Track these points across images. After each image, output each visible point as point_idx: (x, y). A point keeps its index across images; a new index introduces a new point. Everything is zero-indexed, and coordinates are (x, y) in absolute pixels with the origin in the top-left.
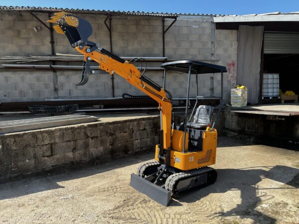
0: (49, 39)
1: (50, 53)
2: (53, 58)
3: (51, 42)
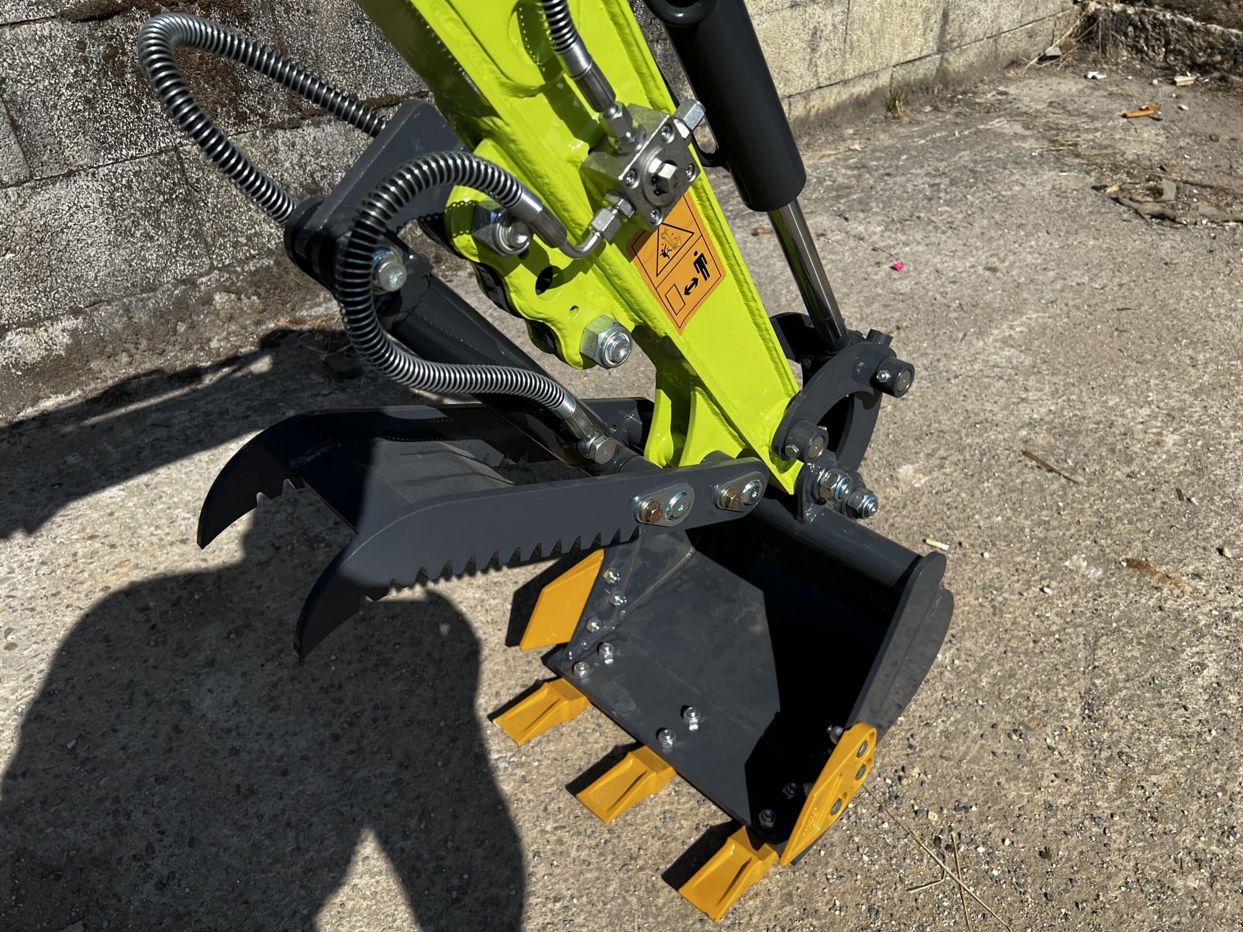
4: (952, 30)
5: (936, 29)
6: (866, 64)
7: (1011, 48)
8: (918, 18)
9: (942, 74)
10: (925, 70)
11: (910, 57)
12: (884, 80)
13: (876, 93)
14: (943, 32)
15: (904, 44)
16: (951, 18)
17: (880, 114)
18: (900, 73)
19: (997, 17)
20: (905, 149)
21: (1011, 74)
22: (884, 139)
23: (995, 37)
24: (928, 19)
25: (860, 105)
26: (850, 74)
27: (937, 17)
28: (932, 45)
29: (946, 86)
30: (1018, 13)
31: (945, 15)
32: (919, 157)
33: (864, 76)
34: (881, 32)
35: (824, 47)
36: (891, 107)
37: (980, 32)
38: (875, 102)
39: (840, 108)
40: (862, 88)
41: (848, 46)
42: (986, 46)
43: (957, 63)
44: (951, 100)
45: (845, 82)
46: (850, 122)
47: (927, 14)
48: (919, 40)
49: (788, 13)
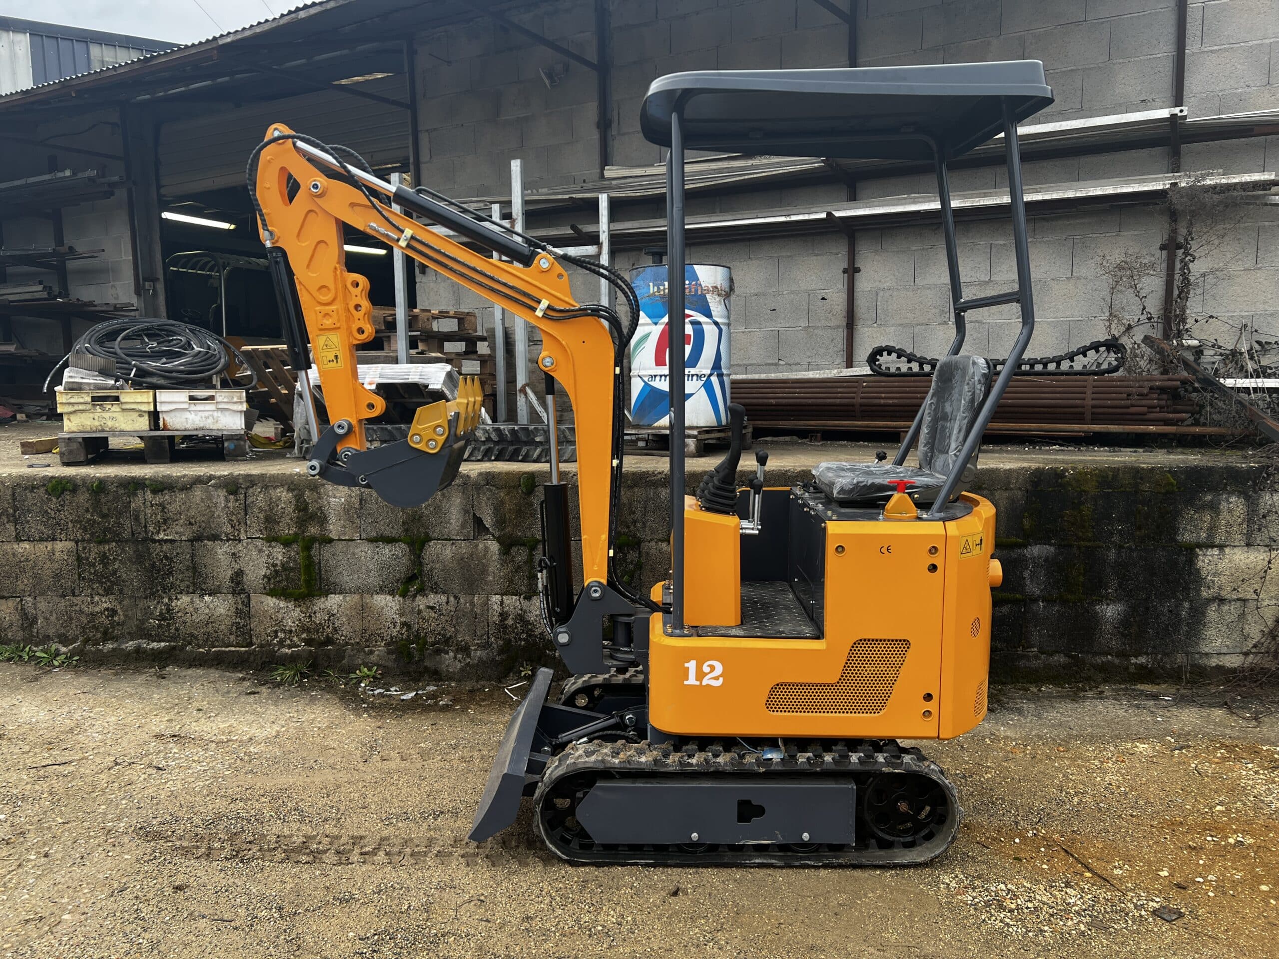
0: (591, 111)
3: (598, 126)
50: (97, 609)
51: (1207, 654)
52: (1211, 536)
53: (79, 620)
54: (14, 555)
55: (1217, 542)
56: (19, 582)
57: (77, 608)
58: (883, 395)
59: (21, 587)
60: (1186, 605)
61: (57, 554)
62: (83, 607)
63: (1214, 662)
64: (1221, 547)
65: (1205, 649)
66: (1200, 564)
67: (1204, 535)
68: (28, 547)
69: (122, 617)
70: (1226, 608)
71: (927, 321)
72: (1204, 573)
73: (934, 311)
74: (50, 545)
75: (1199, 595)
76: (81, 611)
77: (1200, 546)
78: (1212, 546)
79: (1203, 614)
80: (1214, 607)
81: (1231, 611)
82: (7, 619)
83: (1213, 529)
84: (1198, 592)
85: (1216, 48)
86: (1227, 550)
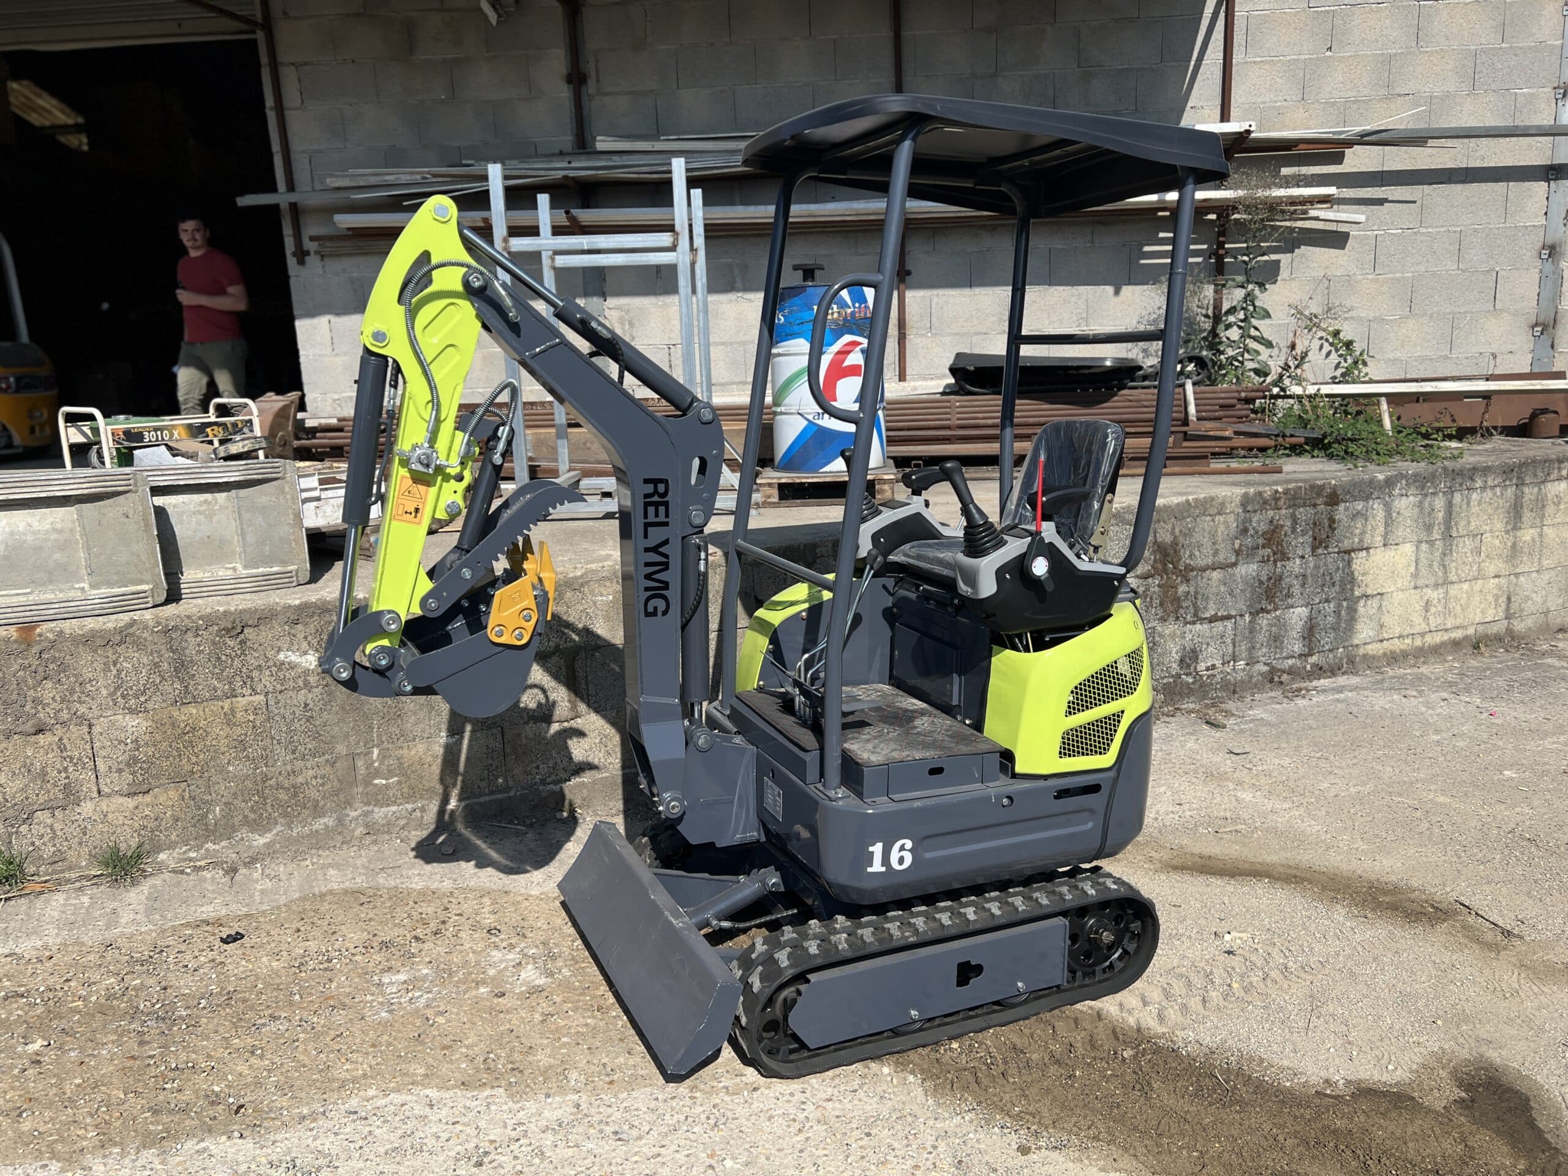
1: (567, 140)
2: (581, 168)
3: (569, 80)
4: (1514, 607)
5: (1504, 606)
6: (1459, 622)
7: (1559, 621)
8: (1490, 598)
9: (1510, 632)
10: (1500, 627)
11: (1487, 620)
12: (1471, 631)
13: (1466, 638)
14: (1508, 608)
15: (1483, 612)
16: (1513, 599)
17: (1470, 650)
18: (1481, 628)
19: (1545, 601)
20: (1488, 669)
21: (1560, 636)
22: (1474, 663)
23: (1546, 613)
24: (1496, 600)
25: (1456, 644)
26: (1449, 626)
27: (1504, 599)
28: (1501, 614)
29: (1513, 639)
30: (1560, 601)
31: (1509, 599)
32: (1499, 672)
33: (1458, 628)
34: (1468, 605)
35: (1433, 610)
36: (1476, 647)
37: (1533, 609)
38: (1465, 643)
39: (1443, 644)
40: (1458, 634)
41: (1447, 611)
42: (1541, 619)
43: (1519, 626)
44: (1518, 647)
45: (1446, 630)
46: (1450, 653)
47: (1497, 598)
48: (1492, 611)
49: (1413, 591)
50: (300, 779)
51: (1357, 646)
52: (1361, 541)
53: (277, 798)
54: (173, 725)
55: (1366, 546)
56: (184, 762)
57: (273, 782)
58: (980, 415)
59: (187, 767)
60: (1345, 604)
61: (238, 715)
62: (281, 779)
63: (1361, 651)
64: (1367, 549)
65: (1356, 642)
66: (1354, 566)
67: (1357, 540)
68: (194, 711)
69: (336, 783)
70: (1369, 602)
71: (985, 330)
72: (1356, 574)
73: (992, 319)
74: (227, 704)
75: (1353, 594)
76: (279, 786)
77: (1354, 550)
78: (1362, 550)
79: (1356, 611)
80: (1362, 602)
81: (1374, 603)
82: (169, 813)
83: (1363, 533)
84: (1352, 590)
85: (1258, 59)
86: (1371, 551)
